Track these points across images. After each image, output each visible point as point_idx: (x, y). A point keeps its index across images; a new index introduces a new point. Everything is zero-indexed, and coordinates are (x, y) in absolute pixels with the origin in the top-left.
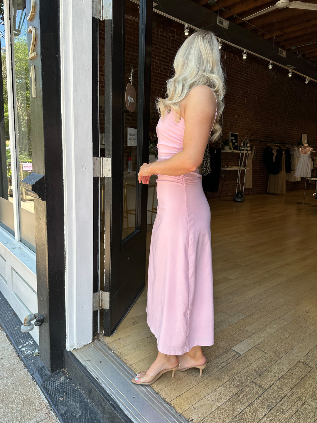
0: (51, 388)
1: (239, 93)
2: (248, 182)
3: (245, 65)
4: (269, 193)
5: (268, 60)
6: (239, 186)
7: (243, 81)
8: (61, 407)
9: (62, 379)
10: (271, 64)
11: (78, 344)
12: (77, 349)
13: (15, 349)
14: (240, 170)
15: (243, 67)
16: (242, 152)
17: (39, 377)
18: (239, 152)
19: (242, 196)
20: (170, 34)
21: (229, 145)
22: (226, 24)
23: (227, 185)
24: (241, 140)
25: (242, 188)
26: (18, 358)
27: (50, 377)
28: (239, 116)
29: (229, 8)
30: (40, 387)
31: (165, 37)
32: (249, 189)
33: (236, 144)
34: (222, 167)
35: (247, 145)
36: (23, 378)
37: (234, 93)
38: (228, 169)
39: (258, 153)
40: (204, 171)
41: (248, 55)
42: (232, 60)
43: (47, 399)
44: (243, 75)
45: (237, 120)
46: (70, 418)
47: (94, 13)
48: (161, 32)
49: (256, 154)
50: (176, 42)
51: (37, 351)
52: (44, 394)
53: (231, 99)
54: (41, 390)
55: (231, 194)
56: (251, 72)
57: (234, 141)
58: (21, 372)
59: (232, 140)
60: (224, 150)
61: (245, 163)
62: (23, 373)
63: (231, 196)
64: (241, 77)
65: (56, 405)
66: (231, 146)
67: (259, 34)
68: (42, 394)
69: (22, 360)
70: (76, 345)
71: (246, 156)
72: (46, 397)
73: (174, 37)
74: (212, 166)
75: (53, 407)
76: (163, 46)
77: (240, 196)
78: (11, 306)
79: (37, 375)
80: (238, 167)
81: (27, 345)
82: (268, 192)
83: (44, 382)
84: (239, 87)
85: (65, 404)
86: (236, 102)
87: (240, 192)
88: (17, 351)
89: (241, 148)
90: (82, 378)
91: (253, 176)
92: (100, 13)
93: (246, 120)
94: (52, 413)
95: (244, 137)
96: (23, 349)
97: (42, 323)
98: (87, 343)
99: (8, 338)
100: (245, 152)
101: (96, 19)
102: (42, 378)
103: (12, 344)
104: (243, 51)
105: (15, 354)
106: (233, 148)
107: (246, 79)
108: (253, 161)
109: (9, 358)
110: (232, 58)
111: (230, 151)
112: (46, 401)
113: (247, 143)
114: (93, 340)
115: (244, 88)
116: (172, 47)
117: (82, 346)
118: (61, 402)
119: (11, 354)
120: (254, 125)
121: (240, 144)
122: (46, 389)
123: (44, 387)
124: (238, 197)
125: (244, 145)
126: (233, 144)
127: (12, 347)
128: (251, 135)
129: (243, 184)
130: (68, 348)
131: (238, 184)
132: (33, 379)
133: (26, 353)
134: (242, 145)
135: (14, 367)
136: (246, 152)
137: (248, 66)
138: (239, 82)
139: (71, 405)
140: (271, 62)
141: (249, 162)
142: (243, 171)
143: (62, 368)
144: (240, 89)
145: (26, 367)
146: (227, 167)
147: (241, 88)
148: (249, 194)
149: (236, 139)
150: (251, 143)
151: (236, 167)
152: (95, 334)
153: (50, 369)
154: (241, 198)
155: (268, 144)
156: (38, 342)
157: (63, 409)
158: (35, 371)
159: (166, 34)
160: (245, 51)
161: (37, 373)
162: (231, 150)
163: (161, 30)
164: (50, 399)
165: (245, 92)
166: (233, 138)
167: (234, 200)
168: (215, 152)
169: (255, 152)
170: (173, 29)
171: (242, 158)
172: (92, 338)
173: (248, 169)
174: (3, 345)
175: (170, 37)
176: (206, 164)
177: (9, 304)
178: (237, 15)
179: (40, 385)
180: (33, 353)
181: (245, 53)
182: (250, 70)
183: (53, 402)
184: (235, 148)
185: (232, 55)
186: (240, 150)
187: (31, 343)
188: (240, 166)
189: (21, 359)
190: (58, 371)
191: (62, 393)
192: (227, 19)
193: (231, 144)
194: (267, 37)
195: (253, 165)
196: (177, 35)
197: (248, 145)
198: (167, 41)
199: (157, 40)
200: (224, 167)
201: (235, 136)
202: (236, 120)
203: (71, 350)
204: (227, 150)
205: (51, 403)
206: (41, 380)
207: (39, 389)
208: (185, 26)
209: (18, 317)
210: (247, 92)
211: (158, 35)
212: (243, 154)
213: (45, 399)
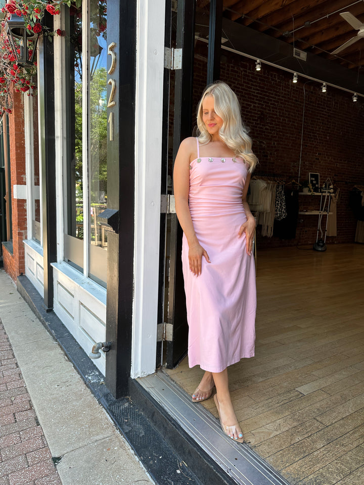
0: (117, 412)
1: (320, 128)
2: (332, 229)
3: (328, 98)
4: (357, 243)
5: (352, 92)
6: (320, 233)
7: (325, 115)
8: (125, 427)
9: (126, 405)
10: (356, 96)
11: (142, 372)
12: (141, 378)
13: (82, 377)
14: (321, 215)
15: (324, 100)
16: (324, 194)
17: (105, 401)
18: (320, 194)
19: (324, 244)
20: (242, 69)
21: (308, 187)
22: (303, 56)
23: (306, 231)
24: (323, 181)
25: (324, 236)
26: (85, 385)
27: (115, 402)
28: (319, 154)
29: (307, 39)
30: (106, 409)
31: (237, 72)
32: (333, 237)
33: (317, 186)
34: (301, 211)
35: (329, 187)
36: (90, 402)
37: (315, 129)
38: (307, 213)
39: (343, 196)
40: (279, 215)
41: (328, 88)
42: (312, 92)
43: (113, 421)
44: (325, 109)
45: (318, 159)
46: (134, 436)
47: (166, 64)
48: (232, 67)
49: (341, 197)
50: (249, 76)
51: (102, 380)
52: (110, 416)
53: (311, 135)
54: (107, 412)
55: (311, 243)
56: (335, 106)
57: (314, 182)
58: (89, 397)
59: (312, 181)
60: (302, 192)
61: (327, 206)
62: (90, 397)
63: (310, 244)
64: (323, 111)
65: (121, 425)
66: (311, 187)
67: (342, 63)
68: (108, 416)
69: (89, 387)
70: (140, 373)
71: (328, 199)
72: (112, 418)
73: (246, 71)
74: (287, 209)
75: (118, 426)
76: (234, 81)
77: (321, 244)
78: (77, 341)
79: (103, 400)
80: (319, 212)
81: (93, 375)
82: (356, 241)
83: (110, 406)
84: (320, 123)
85: (129, 425)
86: (317, 139)
87: (321, 240)
88: (84, 380)
89: (322, 190)
90: (146, 403)
91: (337, 223)
92: (171, 64)
93: (328, 158)
94: (118, 432)
95: (327, 177)
96: (90, 378)
97: (110, 349)
98: (150, 373)
99: (75, 368)
100: (327, 194)
101: (168, 69)
102: (108, 403)
103: (79, 373)
104: (322, 84)
105: (82, 382)
106: (312, 190)
107: (328, 113)
108: (337, 205)
109: (76, 385)
110: (312, 90)
111: (310, 194)
112: (112, 421)
113: (330, 185)
114: (156, 371)
115: (326, 123)
116: (244, 82)
117: (145, 376)
118: (126, 423)
119: (78, 382)
120: (338, 164)
121: (321, 185)
122: (112, 411)
123: (110, 410)
124: (319, 245)
125: (326, 187)
126: (313, 185)
127: (79, 376)
128: (335, 175)
129: (324, 231)
130: (133, 376)
131: (319, 230)
132: (100, 403)
133: (92, 382)
134: (324, 186)
135: (82, 392)
136: (329, 194)
137: (330, 98)
138: (320, 116)
139: (135, 426)
140: (355, 94)
141: (333, 206)
142: (324, 217)
143: (127, 395)
144: (321, 124)
145: (93, 393)
146: (306, 211)
147: (323, 123)
148: (333, 243)
149: (317, 180)
150: (335, 185)
151: (317, 211)
152: (158, 366)
153: (115, 394)
154: (322, 246)
155: (356, 186)
156: (104, 374)
157: (127, 429)
158: (101, 396)
159: (237, 69)
160: (324, 84)
161: (103, 398)
162: (311, 192)
163: (232, 65)
164: (116, 420)
165: (327, 127)
166: (314, 179)
167: (315, 250)
168: (292, 194)
169: (339, 194)
170: (245, 63)
171: (323, 202)
172: (155, 369)
173: (331, 215)
174: (71, 374)
175: (242, 71)
176: (280, 207)
177: (74, 339)
178: (316, 45)
179: (106, 408)
180: (99, 382)
181: (325, 86)
182: (333, 103)
183: (118, 422)
184: (316, 190)
185: (312, 87)
186: (321, 192)
187: (97, 373)
188: (322, 210)
189: (87, 386)
190: (122, 398)
191: (127, 416)
192: (305, 50)
193: (310, 185)
194: (352, 67)
195: (337, 210)
196: (250, 69)
197: (332, 187)
198: (238, 76)
199: (227, 76)
200: (303, 211)
201: (316, 177)
202: (316, 159)
203: (136, 378)
204: (306, 192)
205: (117, 423)
206: (106, 403)
207: (105, 411)
208: (256, 61)
209: (84, 351)
210: (330, 128)
211: (228, 70)
212: (324, 196)
213: (111, 420)
